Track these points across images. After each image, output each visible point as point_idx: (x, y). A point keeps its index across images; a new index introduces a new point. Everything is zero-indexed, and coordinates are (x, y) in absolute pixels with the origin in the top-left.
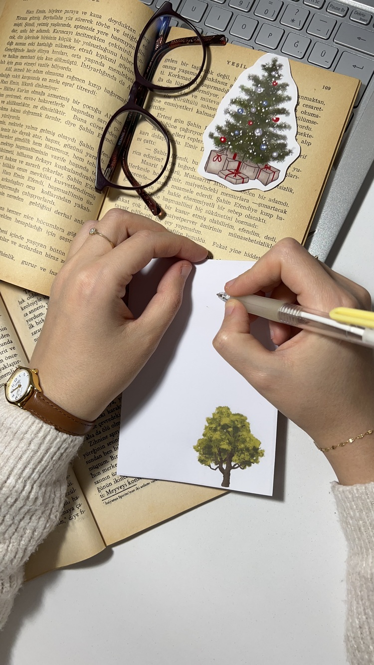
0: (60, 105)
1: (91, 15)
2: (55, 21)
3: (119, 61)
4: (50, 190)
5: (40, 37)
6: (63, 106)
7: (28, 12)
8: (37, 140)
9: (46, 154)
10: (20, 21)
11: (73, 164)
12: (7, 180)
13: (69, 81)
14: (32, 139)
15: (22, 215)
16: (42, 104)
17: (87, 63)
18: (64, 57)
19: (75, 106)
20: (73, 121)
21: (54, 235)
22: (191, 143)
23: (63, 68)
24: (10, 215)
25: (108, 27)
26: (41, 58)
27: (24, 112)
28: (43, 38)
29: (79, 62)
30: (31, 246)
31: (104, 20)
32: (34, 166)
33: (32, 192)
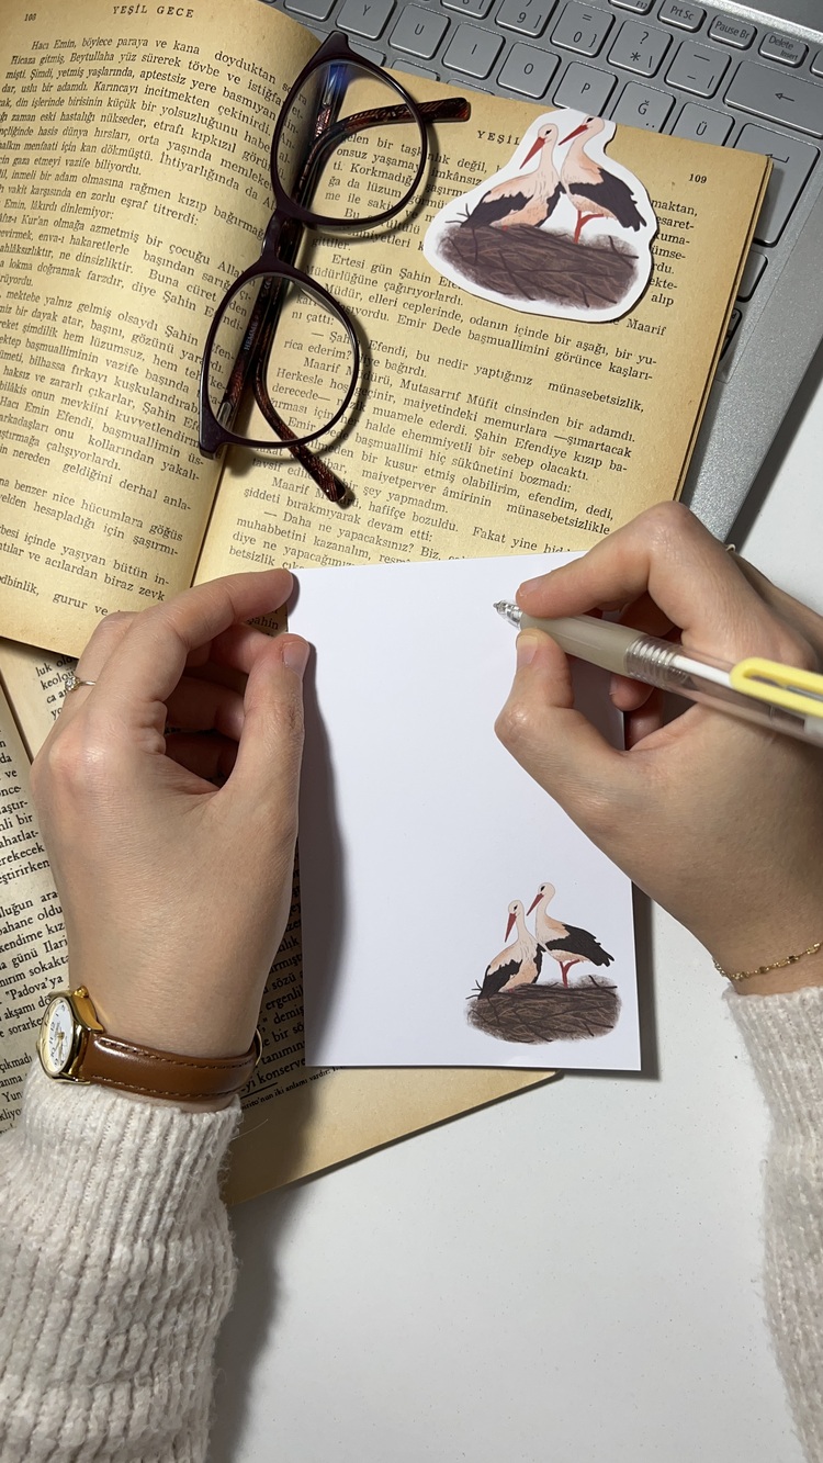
0: (119, 250)
1: (176, 47)
2: (97, 65)
3: (243, 146)
4: (108, 436)
5: (67, 101)
6: (125, 251)
7: (37, 46)
8: (72, 329)
9: (95, 359)
10: (19, 67)
11: (155, 378)
12: (10, 419)
13: (136, 195)
14: (61, 328)
15: (50, 495)
16: (79, 249)
17: (173, 154)
18: (121, 144)
19: (152, 250)
20: (149, 283)
21: (120, 534)
22: (411, 314)
23: (121, 168)
24: (21, 495)
25: (215, 72)
26: (73, 148)
27: (41, 268)
28: (72, 102)
29: (156, 152)
30: (71, 560)
31: (206, 58)
32: (68, 385)
33: (66, 442)
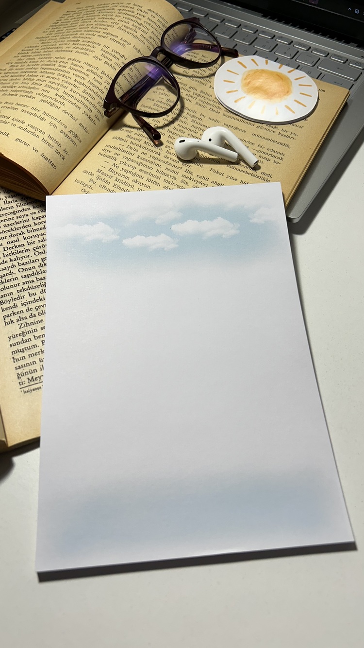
0: (91, 47)
1: (134, 5)
2: (102, 9)
3: (149, 34)
4: (64, 95)
5: (85, 17)
8: (61, 64)
9: (68, 73)
11: (92, 84)
12: (23, 87)
13: (105, 35)
14: (58, 64)
15: (30, 107)
16: (74, 46)
17: (123, 28)
18: (104, 23)
19: (105, 49)
20: (101, 57)
21: (56, 127)
22: (201, 103)
23: (101, 28)
24: (17, 107)
25: (146, 13)
26: (83, 25)
27: (56, 51)
28: (88, 17)
30: (29, 129)
31: (144, 9)
32: (54, 78)
33: (45, 93)
